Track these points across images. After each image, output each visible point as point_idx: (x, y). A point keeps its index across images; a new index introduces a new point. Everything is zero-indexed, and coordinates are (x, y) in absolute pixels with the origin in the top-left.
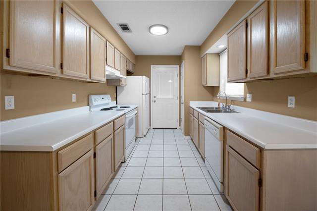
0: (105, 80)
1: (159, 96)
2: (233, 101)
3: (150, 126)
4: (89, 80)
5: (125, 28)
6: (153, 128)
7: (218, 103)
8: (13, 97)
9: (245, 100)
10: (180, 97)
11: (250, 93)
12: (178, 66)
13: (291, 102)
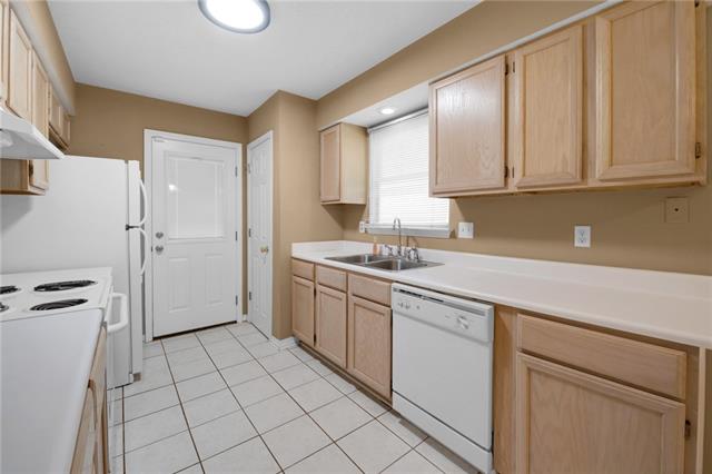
1: (176, 233)
2: (415, 238)
3: (144, 333)
6: (155, 339)
7: (372, 245)
9: (453, 235)
10: (247, 233)
11: (467, 220)
12: (240, 147)
13: (582, 237)
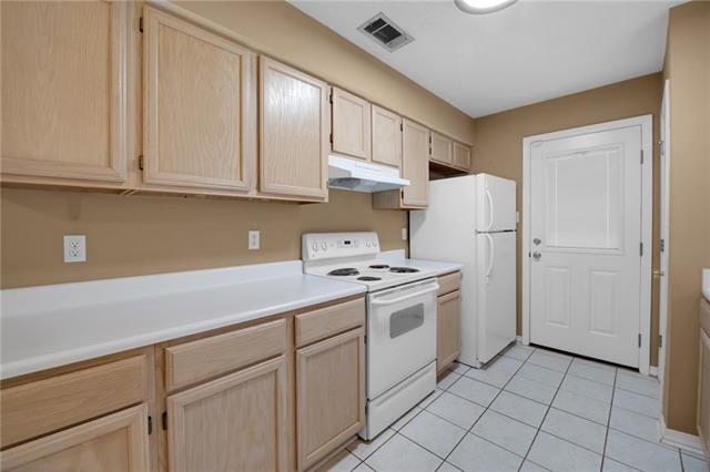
0: (324, 193)
1: (554, 240)
3: (519, 333)
4: (253, 194)
5: (385, 32)
6: (531, 345)
8: (84, 237)
10: (658, 246)
12: (647, 120)
